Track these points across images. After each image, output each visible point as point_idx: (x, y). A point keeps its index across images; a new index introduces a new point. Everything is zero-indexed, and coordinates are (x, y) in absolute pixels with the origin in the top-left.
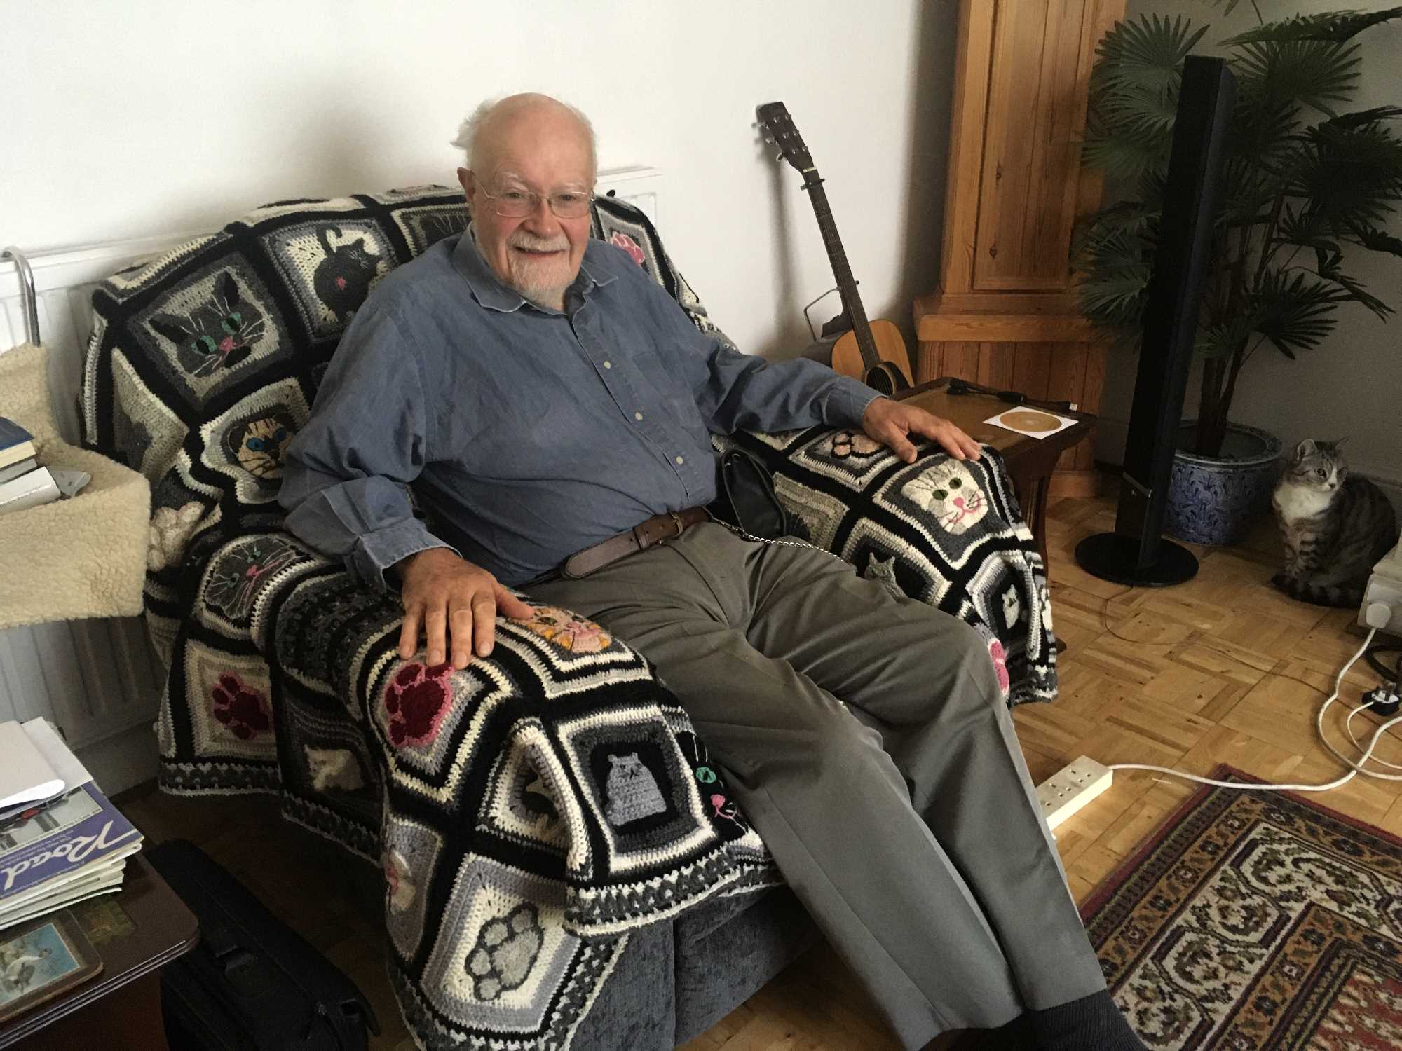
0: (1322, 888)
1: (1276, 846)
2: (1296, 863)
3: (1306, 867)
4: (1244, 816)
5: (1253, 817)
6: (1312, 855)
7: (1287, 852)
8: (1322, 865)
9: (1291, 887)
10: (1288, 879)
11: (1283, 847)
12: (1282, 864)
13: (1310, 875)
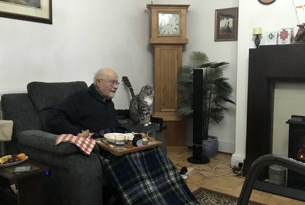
0: (215, 202)
1: (207, 197)
2: (211, 199)
3: (212, 199)
6: (214, 198)
7: (209, 198)
8: (215, 199)
9: (209, 202)
10: (209, 201)
11: (209, 197)
12: (208, 199)
13: (213, 201)
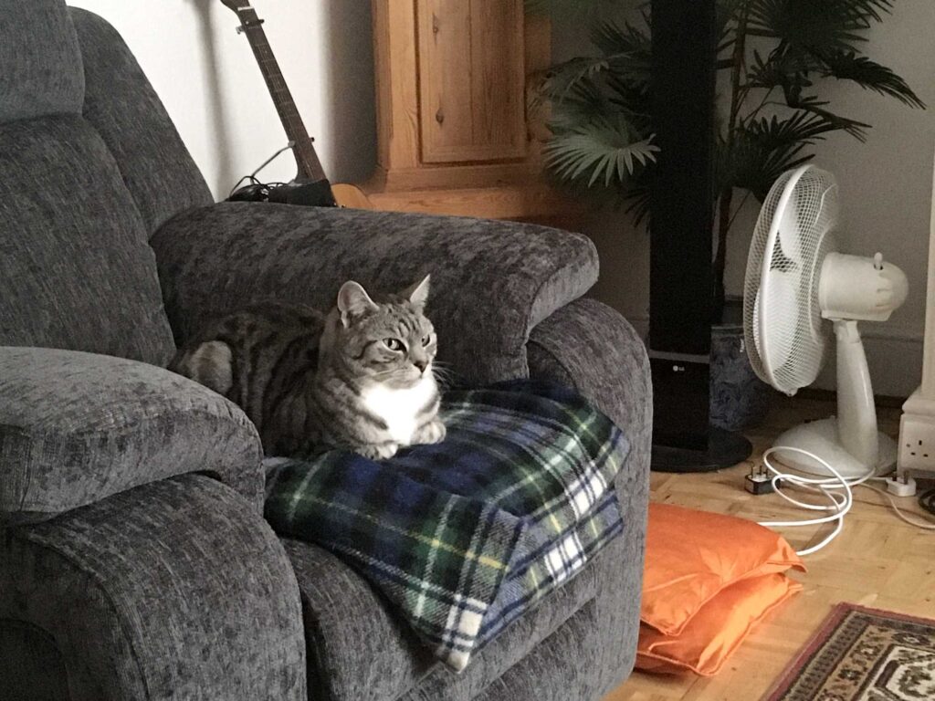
4: (875, 644)
5: (886, 644)
